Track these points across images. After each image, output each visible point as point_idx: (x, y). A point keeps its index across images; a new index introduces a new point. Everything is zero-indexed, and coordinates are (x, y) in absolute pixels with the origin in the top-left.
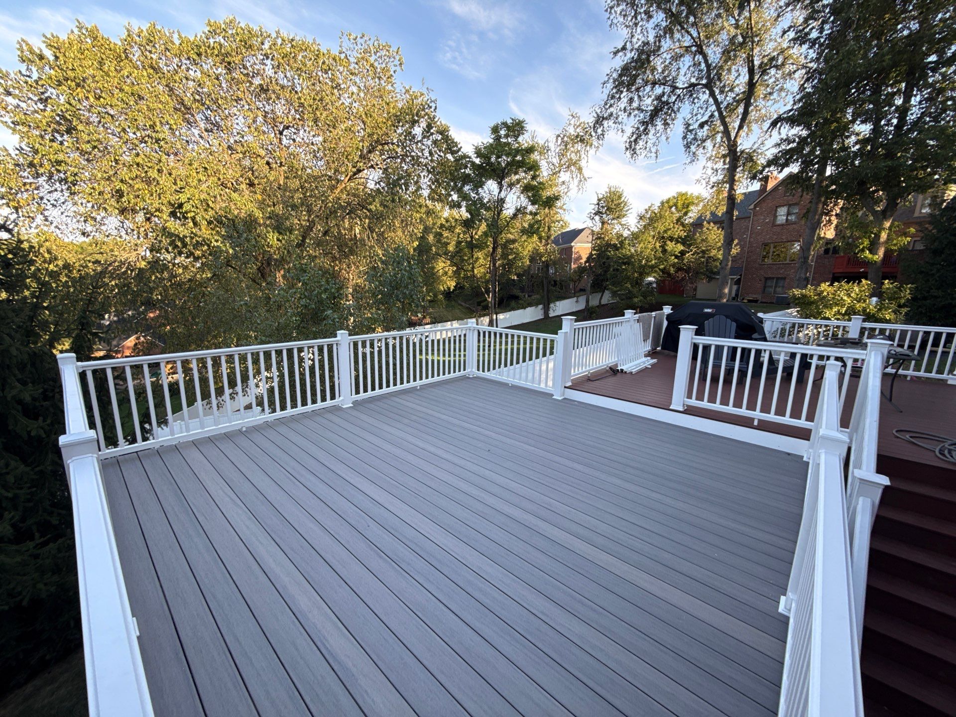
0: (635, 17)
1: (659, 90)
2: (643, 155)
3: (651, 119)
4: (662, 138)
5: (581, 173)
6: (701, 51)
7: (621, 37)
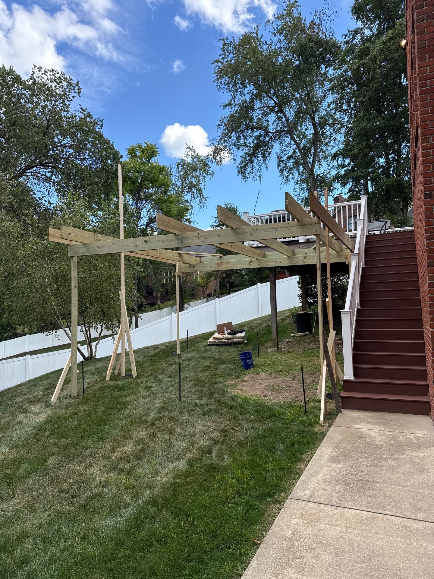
0: (235, 85)
1: (257, 133)
2: (251, 178)
3: (254, 153)
4: (264, 167)
5: (201, 194)
6: (281, 111)
7: (227, 97)
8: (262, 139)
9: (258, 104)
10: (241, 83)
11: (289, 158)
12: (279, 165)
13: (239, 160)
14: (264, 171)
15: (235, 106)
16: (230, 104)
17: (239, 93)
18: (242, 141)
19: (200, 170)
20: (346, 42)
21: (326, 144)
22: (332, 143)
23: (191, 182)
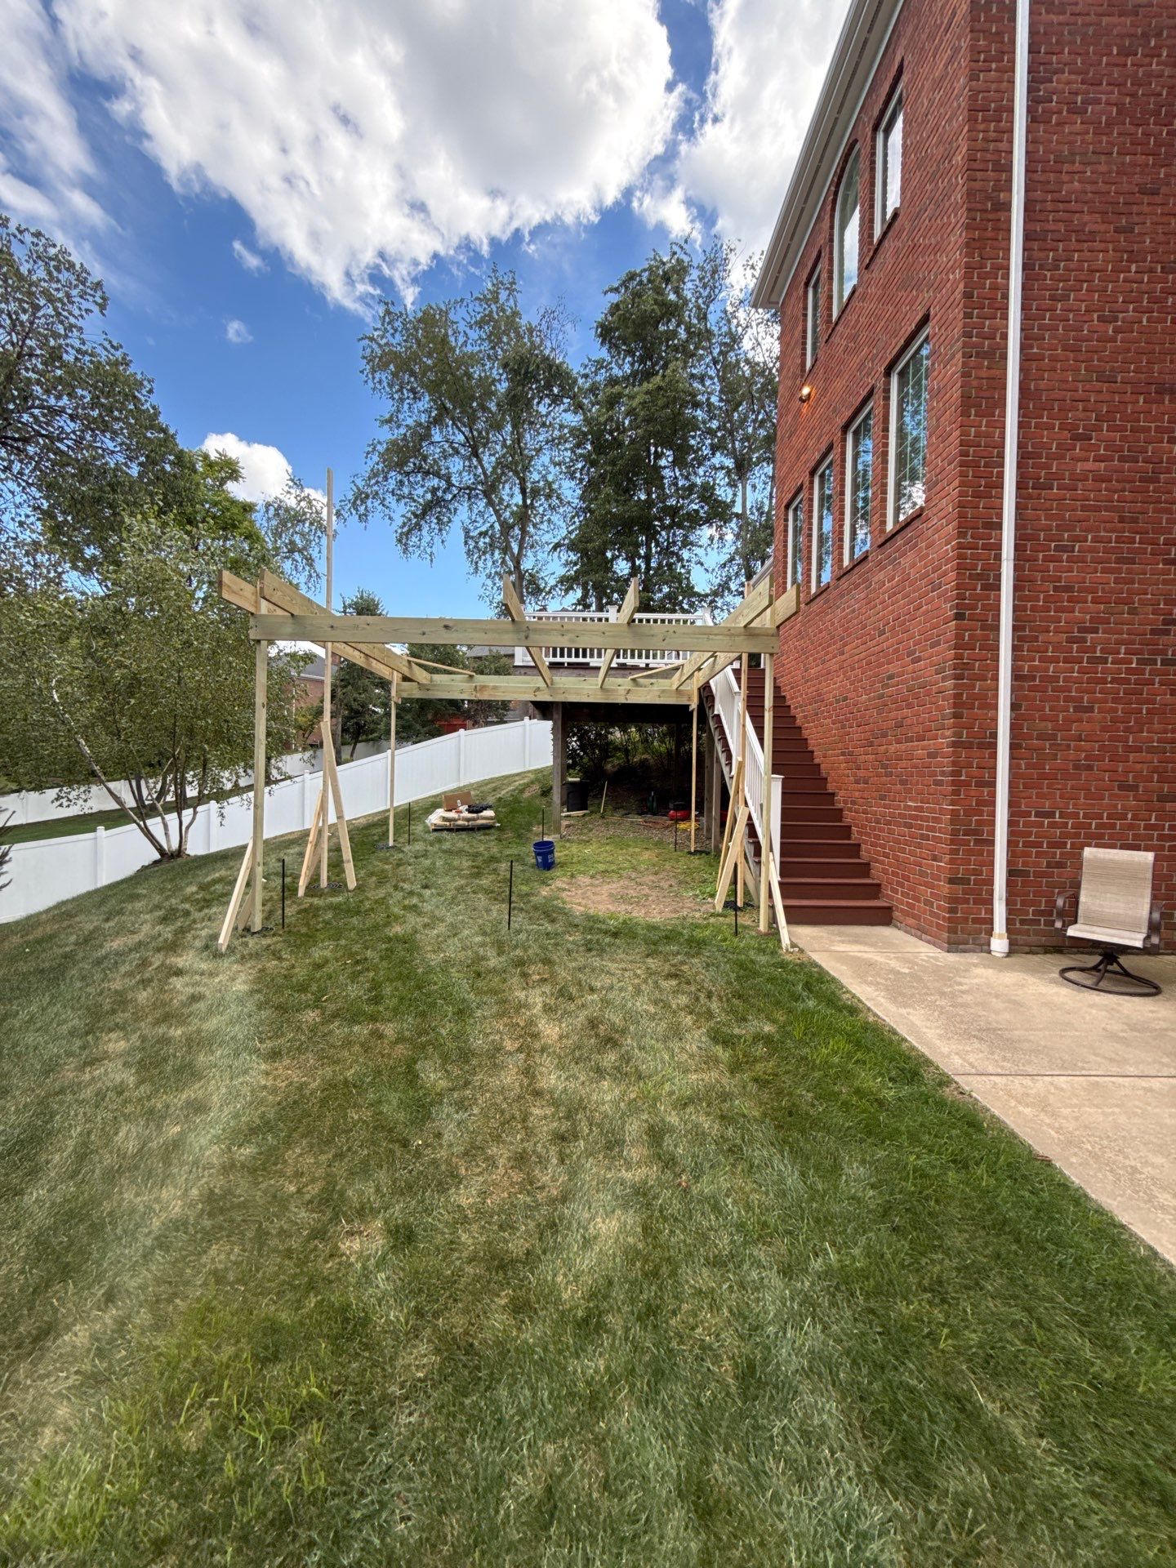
0: (400, 390)
1: (435, 482)
2: (417, 554)
3: (424, 513)
4: (437, 540)
5: (311, 565)
6: (475, 454)
7: (387, 407)
8: (440, 494)
9: (437, 436)
10: (413, 391)
11: (483, 534)
12: (466, 543)
13: (400, 521)
14: (437, 547)
15: (398, 427)
16: (389, 421)
17: (406, 407)
18: (406, 490)
19: (311, 524)
20: (586, 376)
21: (535, 526)
22: (544, 526)
23: (292, 543)
